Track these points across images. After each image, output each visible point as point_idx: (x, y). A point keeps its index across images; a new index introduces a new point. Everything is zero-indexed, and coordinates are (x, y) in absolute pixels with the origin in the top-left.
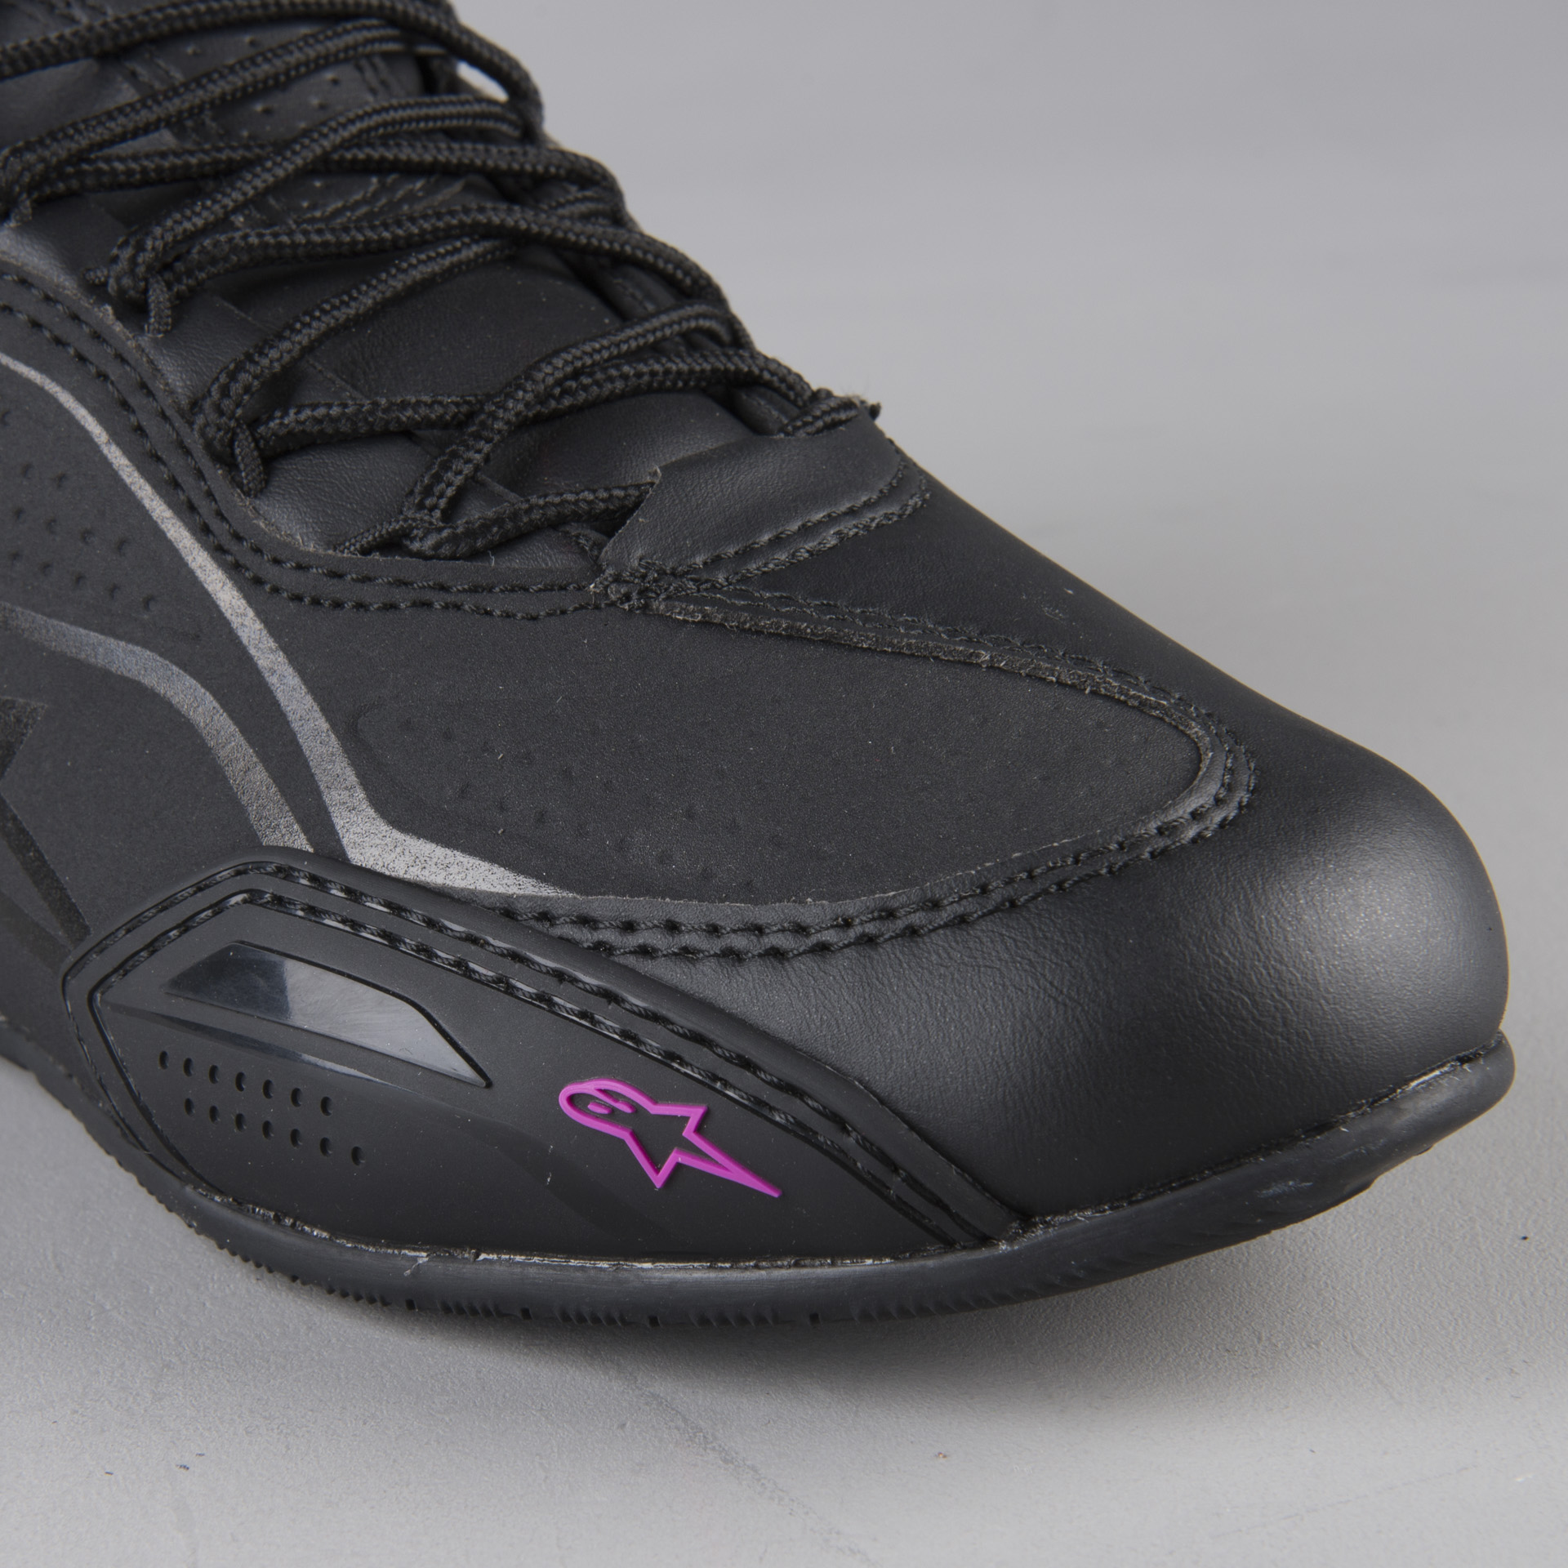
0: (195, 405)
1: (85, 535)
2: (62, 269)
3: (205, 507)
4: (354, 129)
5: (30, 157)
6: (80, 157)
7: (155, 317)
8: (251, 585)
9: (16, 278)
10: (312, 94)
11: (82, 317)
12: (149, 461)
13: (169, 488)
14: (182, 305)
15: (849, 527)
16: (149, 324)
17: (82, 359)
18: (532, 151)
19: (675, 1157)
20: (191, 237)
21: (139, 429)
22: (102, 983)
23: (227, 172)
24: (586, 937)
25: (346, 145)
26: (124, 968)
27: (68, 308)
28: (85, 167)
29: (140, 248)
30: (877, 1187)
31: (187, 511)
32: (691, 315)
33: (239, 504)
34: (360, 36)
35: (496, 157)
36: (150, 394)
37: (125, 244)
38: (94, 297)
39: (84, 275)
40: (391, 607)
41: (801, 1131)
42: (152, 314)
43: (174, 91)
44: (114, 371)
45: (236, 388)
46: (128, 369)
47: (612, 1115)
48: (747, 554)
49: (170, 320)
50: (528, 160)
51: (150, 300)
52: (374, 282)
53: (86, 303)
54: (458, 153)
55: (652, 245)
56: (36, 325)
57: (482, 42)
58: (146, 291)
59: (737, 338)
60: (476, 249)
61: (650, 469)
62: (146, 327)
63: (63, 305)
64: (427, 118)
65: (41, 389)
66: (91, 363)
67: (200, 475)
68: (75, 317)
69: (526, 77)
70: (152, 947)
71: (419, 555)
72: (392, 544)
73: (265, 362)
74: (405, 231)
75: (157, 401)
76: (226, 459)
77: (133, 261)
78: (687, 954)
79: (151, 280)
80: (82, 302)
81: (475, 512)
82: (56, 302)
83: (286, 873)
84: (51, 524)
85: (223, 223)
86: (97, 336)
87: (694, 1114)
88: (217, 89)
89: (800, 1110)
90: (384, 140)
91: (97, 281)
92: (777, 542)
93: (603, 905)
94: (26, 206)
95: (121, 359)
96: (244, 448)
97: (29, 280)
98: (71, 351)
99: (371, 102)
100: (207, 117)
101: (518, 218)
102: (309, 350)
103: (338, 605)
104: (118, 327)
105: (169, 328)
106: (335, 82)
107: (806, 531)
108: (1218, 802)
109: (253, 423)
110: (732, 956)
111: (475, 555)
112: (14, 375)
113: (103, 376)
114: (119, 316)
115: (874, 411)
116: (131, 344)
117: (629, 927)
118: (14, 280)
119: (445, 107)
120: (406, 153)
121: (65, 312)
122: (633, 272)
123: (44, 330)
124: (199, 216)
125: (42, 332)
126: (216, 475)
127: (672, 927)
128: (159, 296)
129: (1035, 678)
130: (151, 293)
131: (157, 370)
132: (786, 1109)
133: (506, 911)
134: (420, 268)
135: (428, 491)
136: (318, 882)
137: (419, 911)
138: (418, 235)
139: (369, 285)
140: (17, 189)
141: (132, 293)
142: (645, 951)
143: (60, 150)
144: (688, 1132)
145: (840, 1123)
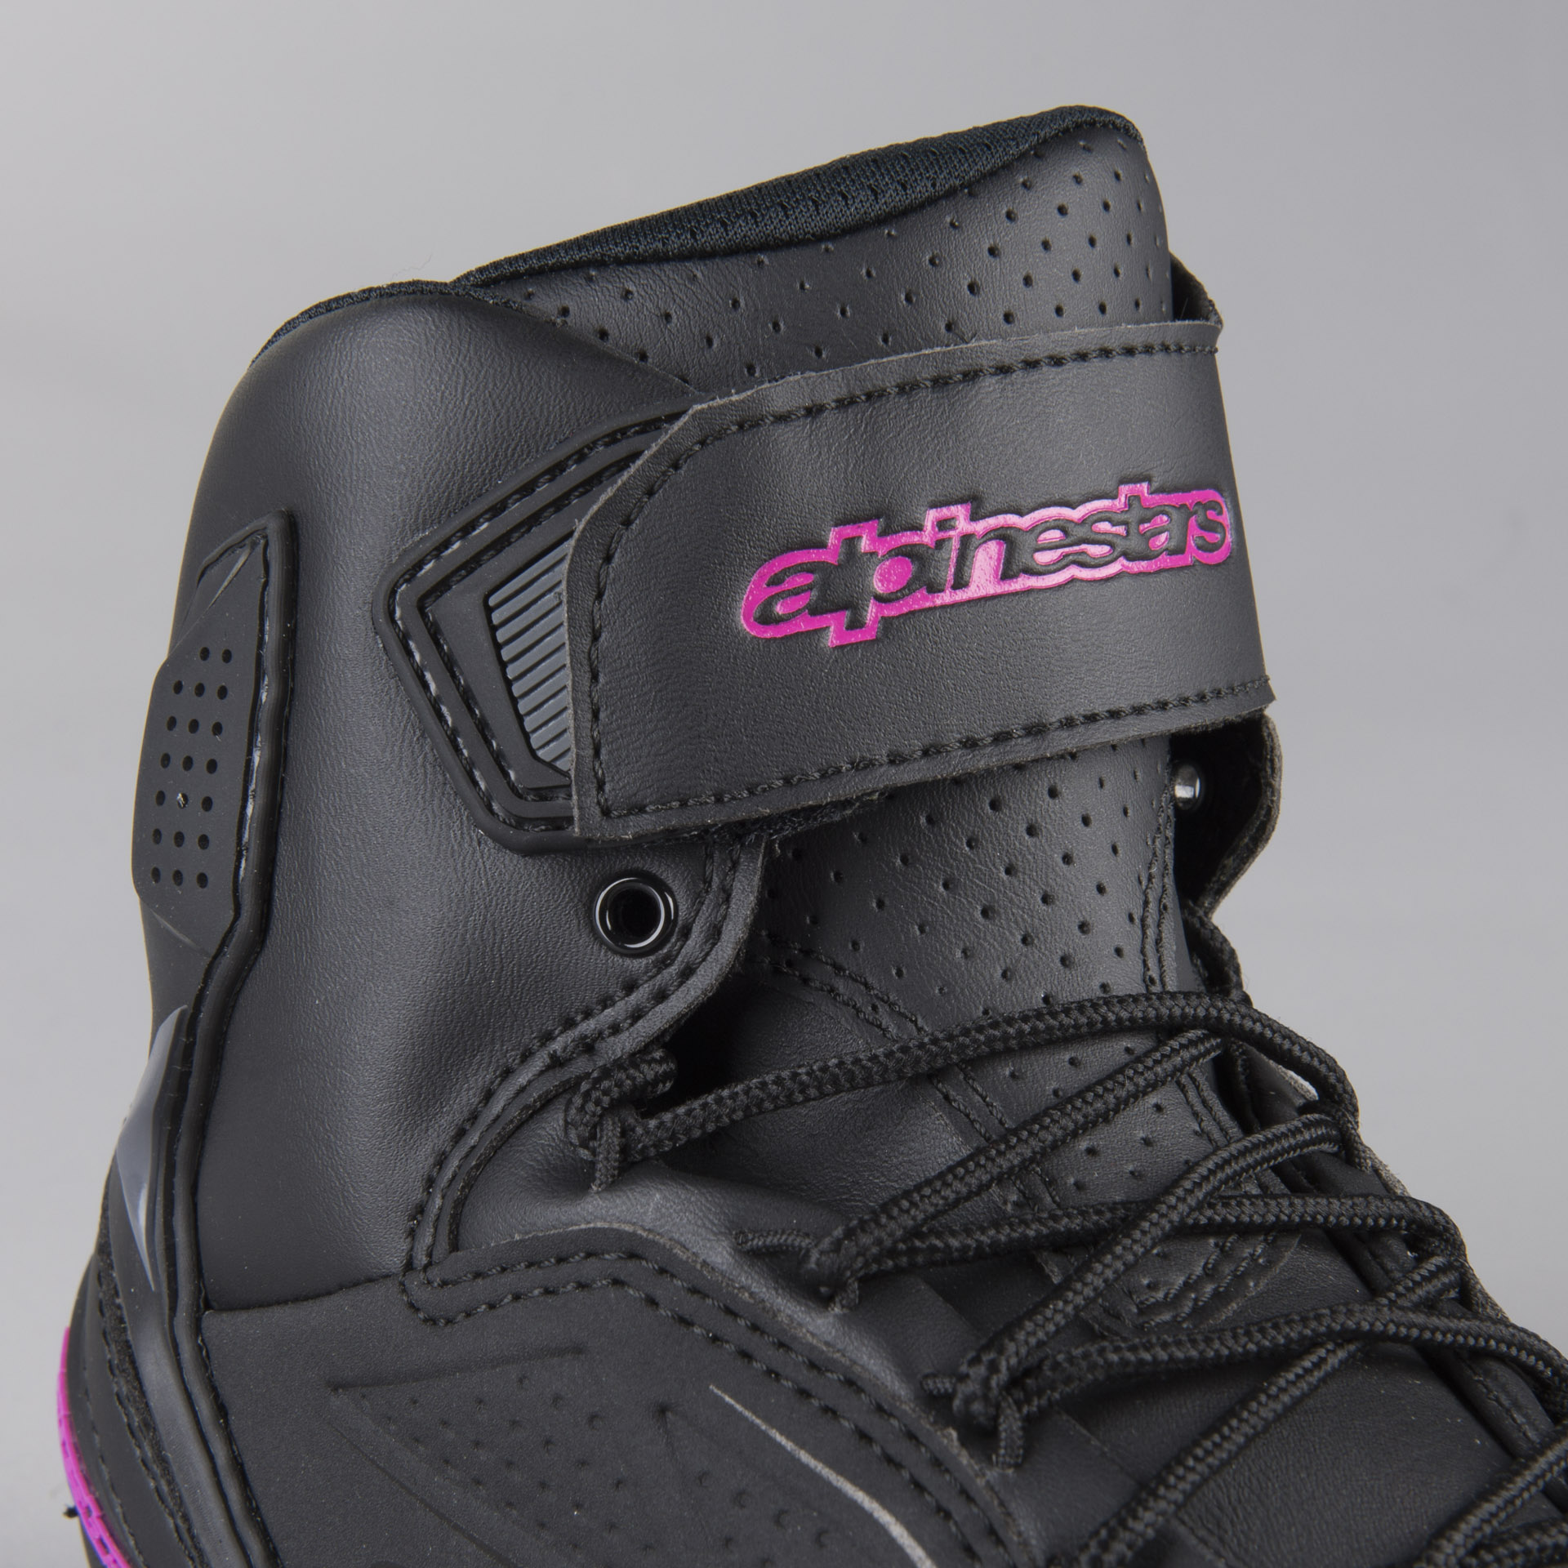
2: (897, 1374)
5: (865, 1240)
7: (1006, 1448)
9: (842, 1378)
11: (921, 1439)
14: (1032, 1431)
16: (998, 1455)
17: (919, 1487)
27: (905, 1426)
28: (918, 1243)
29: (993, 1367)
34: (1187, 1054)
36: (999, 1542)
37: (975, 1361)
38: (933, 1413)
39: (921, 1383)
42: (1003, 1444)
43: (1006, 1143)
44: (957, 1508)
46: (975, 1510)
49: (1021, 1451)
51: (1001, 1428)
52: (1245, 1414)
53: (925, 1424)
54: (1300, 1209)
56: (864, 1436)
58: (996, 1418)
60: (1341, 1354)
62: (994, 1457)
63: (899, 1421)
65: (869, 1516)
66: (930, 1494)
68: (912, 1436)
69: (1342, 1078)
73: (1139, 1526)
74: (1271, 1341)
75: (1009, 1554)
77: (986, 1382)
79: (1003, 1404)
80: (922, 1421)
82: (891, 1415)
86: (937, 1463)
88: (1049, 1137)
91: (935, 1392)
95: (967, 1496)
97: (859, 1383)
98: (906, 1474)
102: (1182, 1506)
104: (964, 1459)
105: (1020, 1460)
106: (1158, 1108)
112: (838, 1492)
113: (944, 1512)
114: (964, 1442)
116: (980, 1482)
118: (839, 1380)
120: (1248, 1215)
121: (901, 1430)
122: (1494, 1366)
123: (874, 1445)
124: (1051, 1321)
125: (871, 1446)
128: (1010, 1424)
130: (1001, 1420)
131: (1009, 1514)
134: (1289, 1390)
138: (1284, 1345)
139: (1241, 1420)
140: (848, 1273)
141: (982, 1419)
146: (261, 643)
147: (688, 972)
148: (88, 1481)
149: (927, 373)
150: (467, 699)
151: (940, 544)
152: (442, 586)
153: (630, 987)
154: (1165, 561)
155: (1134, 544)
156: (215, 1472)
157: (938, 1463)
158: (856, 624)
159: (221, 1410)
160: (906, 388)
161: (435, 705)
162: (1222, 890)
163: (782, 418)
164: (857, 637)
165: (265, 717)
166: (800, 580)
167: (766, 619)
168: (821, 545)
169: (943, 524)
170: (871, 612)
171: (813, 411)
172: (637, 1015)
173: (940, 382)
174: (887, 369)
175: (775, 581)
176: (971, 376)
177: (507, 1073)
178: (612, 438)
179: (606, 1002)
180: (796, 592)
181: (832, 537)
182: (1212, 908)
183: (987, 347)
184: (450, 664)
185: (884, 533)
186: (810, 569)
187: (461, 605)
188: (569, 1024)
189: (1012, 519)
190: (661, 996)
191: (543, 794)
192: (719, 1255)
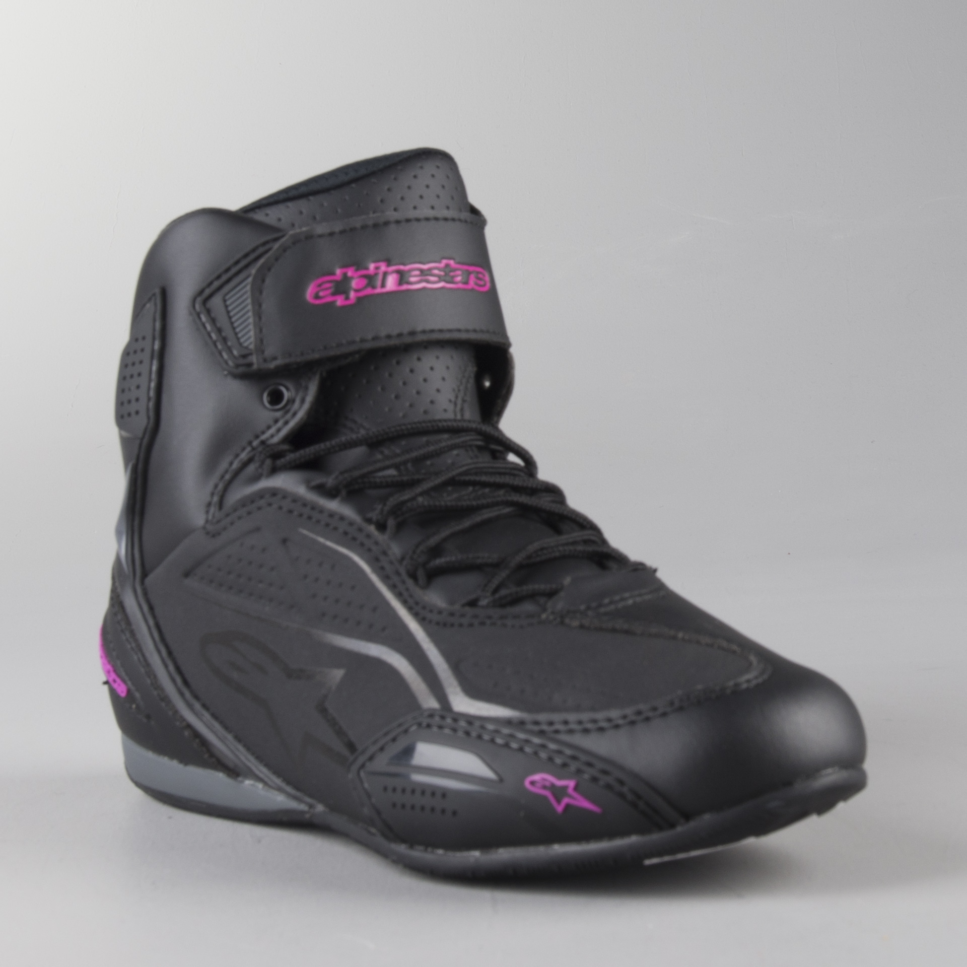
0: (403, 559)
1: (362, 607)
2: (356, 514)
3: (405, 594)
4: (464, 469)
5: (346, 475)
6: (363, 476)
7: (389, 529)
8: (422, 620)
9: (339, 517)
10: (449, 459)
11: (363, 530)
12: (385, 578)
13: (393, 588)
14: (400, 526)
15: (638, 599)
16: (387, 532)
18: (531, 479)
19: (566, 800)
20: (403, 503)
21: (382, 568)
22: (363, 766)
23: (418, 482)
24: (536, 728)
25: (461, 474)
26: (371, 758)
27: (358, 527)
28: (365, 480)
29: (385, 505)
30: (634, 805)
31: (399, 595)
32: (587, 534)
33: (418, 592)
34: (468, 438)
35: (517, 482)
36: (387, 555)
37: (380, 504)
38: (368, 523)
39: (364, 515)
40: (471, 625)
41: (608, 787)
43: (398, 455)
44: (374, 548)
45: (418, 551)
46: (379, 547)
47: (544, 787)
48: (600, 606)
49: (395, 531)
50: (530, 483)
51: (388, 523)
53: (364, 525)
54: (503, 480)
55: (574, 512)
56: (346, 533)
57: (515, 444)
58: (386, 520)
59: (604, 542)
60: (508, 510)
61: (567, 581)
63: (356, 526)
64: (492, 468)
67: (404, 582)
68: (360, 530)
70: (382, 749)
71: (483, 607)
72: (473, 603)
73: (429, 543)
75: (389, 558)
76: (413, 576)
77: (382, 510)
78: (571, 732)
79: (388, 517)
81: (503, 592)
82: (353, 525)
83: (431, 716)
84: (349, 604)
85: (413, 499)
87: (571, 784)
88: (414, 454)
89: (609, 779)
90: (476, 474)
91: (369, 517)
92: (611, 603)
93: (542, 717)
94: (344, 493)
95: (376, 543)
96: (421, 573)
97: (344, 518)
98: (359, 541)
99: (469, 461)
100: (409, 465)
101: (524, 499)
102: (445, 540)
103: (452, 625)
104: (376, 533)
105: (395, 533)
106: (458, 455)
107: (622, 599)
108: (756, 678)
109: (424, 565)
110: (586, 731)
111: (503, 606)
113: (369, 550)
114: (377, 529)
115: (655, 571)
116: (381, 538)
117: (551, 723)
119: (499, 464)
120: (484, 478)
121: (356, 529)
123: (349, 535)
124: (406, 495)
126: (410, 582)
127: (566, 723)
128: (391, 523)
129: (698, 642)
130: (388, 521)
131: (389, 547)
132: (604, 779)
133: (508, 722)
134: (486, 515)
135: (486, 585)
136: (443, 717)
137: (477, 724)
140: (341, 487)
141: (381, 521)
142: (557, 732)
143: (356, 473)
144: (570, 791)
145: (621, 783)
146: (154, 330)
147: (295, 414)
148: (109, 662)
149: (370, 223)
150: (219, 331)
151: (376, 274)
152: (211, 296)
153: (276, 421)
154: (460, 285)
155: (448, 278)
156: (149, 628)
157: (368, 536)
158: (347, 298)
159: (151, 608)
160: (364, 227)
161: (215, 343)
162: (500, 414)
163: (320, 236)
164: (348, 303)
165: (156, 354)
166: (328, 285)
167: (317, 297)
168: (333, 274)
169: (377, 268)
170: (352, 295)
171: (331, 234)
172: (279, 430)
173: (376, 226)
174: (357, 222)
175: (320, 285)
176: (387, 223)
177: (237, 456)
178: (264, 244)
179: (269, 427)
180: (327, 289)
181: (338, 271)
182: (498, 422)
183: (391, 215)
184: (213, 321)
185: (357, 270)
186: (330, 282)
187: (217, 301)
188: (257, 437)
189: (402, 267)
190: (286, 423)
191: (244, 356)
192: (302, 491)
